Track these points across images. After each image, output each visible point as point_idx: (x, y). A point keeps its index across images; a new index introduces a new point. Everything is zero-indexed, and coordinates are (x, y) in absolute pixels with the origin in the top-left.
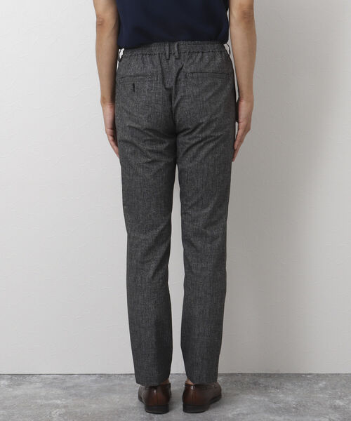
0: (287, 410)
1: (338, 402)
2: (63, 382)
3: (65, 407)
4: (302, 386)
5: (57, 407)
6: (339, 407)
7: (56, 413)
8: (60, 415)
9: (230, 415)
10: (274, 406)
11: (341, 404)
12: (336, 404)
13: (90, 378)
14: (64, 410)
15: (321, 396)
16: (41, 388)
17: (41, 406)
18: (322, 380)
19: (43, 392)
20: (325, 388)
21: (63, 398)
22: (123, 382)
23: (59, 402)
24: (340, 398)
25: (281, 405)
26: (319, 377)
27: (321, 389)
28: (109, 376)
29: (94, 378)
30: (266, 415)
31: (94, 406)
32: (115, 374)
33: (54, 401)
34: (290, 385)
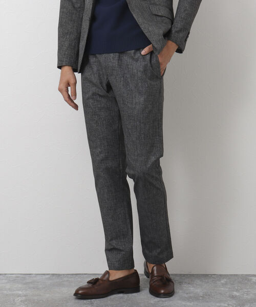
0: (196, 298)
1: (235, 293)
2: (24, 279)
3: (25, 296)
4: (208, 282)
5: (19, 296)
6: (236, 296)
7: (18, 300)
8: (21, 301)
9: (152, 302)
10: (186, 296)
11: (238, 294)
12: (234, 294)
13: (44, 277)
14: (24, 298)
15: (222, 289)
16: (7, 283)
17: (7, 295)
18: (223, 278)
19: (8, 286)
20: (226, 284)
21: (23, 290)
22: (70, 279)
23: (20, 292)
24: (237, 291)
25: (191, 295)
26: (221, 276)
27: (223, 284)
28: (59, 275)
29: (47, 276)
30: (180, 302)
31: (48, 295)
32: (64, 274)
33: (17, 292)
34: (199, 281)
